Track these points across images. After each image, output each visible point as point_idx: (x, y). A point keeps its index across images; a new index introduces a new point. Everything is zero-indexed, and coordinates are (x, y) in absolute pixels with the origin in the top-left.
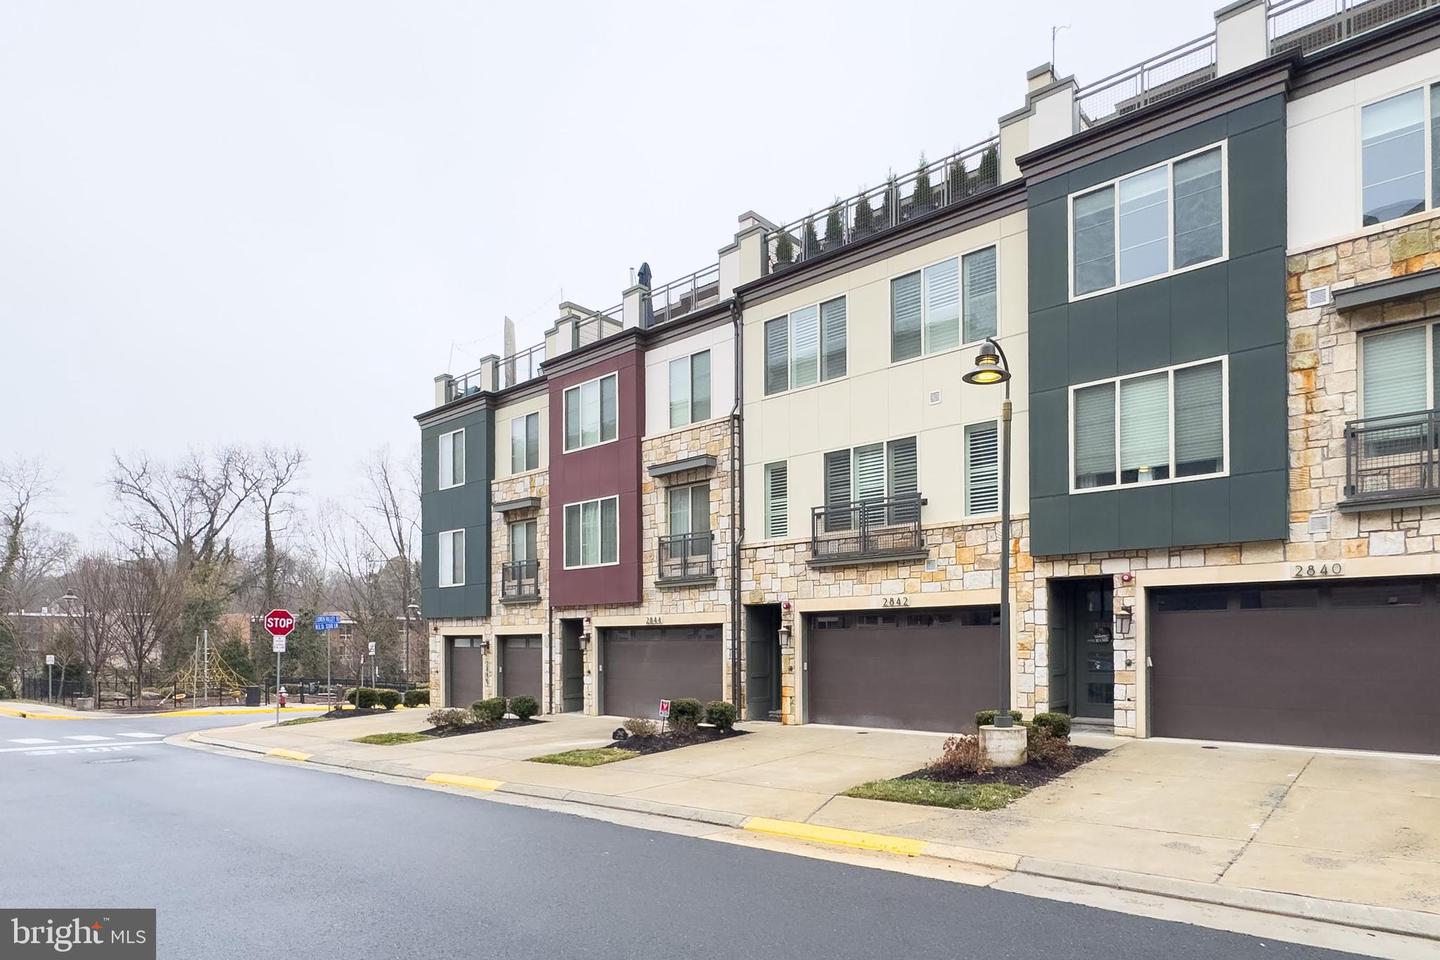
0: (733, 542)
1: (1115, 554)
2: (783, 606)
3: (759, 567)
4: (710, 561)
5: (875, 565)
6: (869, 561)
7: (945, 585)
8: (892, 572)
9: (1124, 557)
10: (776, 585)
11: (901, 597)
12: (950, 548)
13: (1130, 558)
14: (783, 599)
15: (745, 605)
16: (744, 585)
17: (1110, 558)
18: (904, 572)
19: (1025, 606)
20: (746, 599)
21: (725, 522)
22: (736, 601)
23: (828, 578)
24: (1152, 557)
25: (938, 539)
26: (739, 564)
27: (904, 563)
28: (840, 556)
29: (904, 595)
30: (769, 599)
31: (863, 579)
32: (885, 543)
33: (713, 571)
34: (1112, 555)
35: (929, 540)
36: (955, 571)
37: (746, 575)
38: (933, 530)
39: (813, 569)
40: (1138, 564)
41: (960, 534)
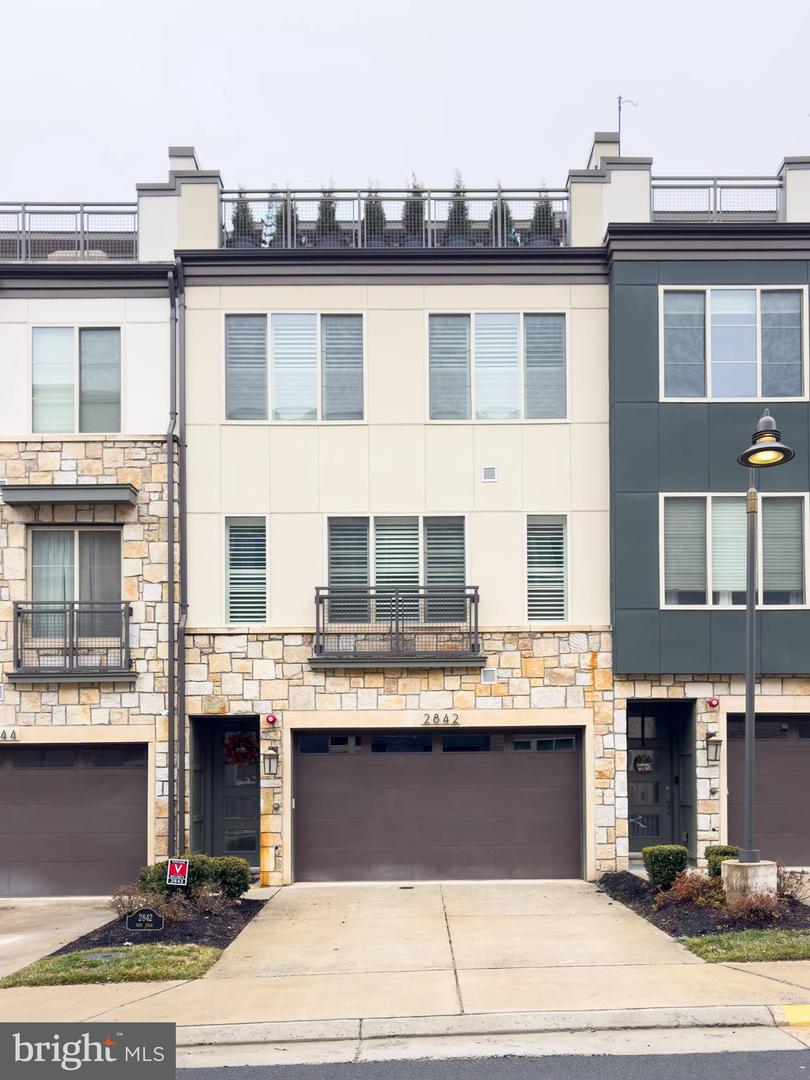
0: (171, 623)
1: (699, 678)
2: (263, 719)
3: (218, 662)
4: (126, 646)
5: (411, 672)
6: (400, 665)
7: (508, 700)
8: (435, 681)
9: (707, 681)
10: (251, 689)
11: (450, 714)
12: (513, 658)
13: (713, 683)
14: (263, 710)
15: (190, 716)
16: (190, 688)
17: (693, 681)
18: (452, 682)
19: (603, 728)
20: (195, 707)
21: (155, 592)
22: (176, 708)
23: (340, 684)
24: (737, 683)
25: (498, 645)
26: (182, 655)
27: (452, 671)
28: (359, 657)
29: (453, 712)
30: (237, 708)
31: (394, 688)
32: (425, 643)
33: (130, 662)
34: (696, 679)
35: (487, 645)
36: (520, 685)
37: (195, 672)
38: (490, 633)
39: (315, 670)
40: (721, 689)
41: (526, 641)
